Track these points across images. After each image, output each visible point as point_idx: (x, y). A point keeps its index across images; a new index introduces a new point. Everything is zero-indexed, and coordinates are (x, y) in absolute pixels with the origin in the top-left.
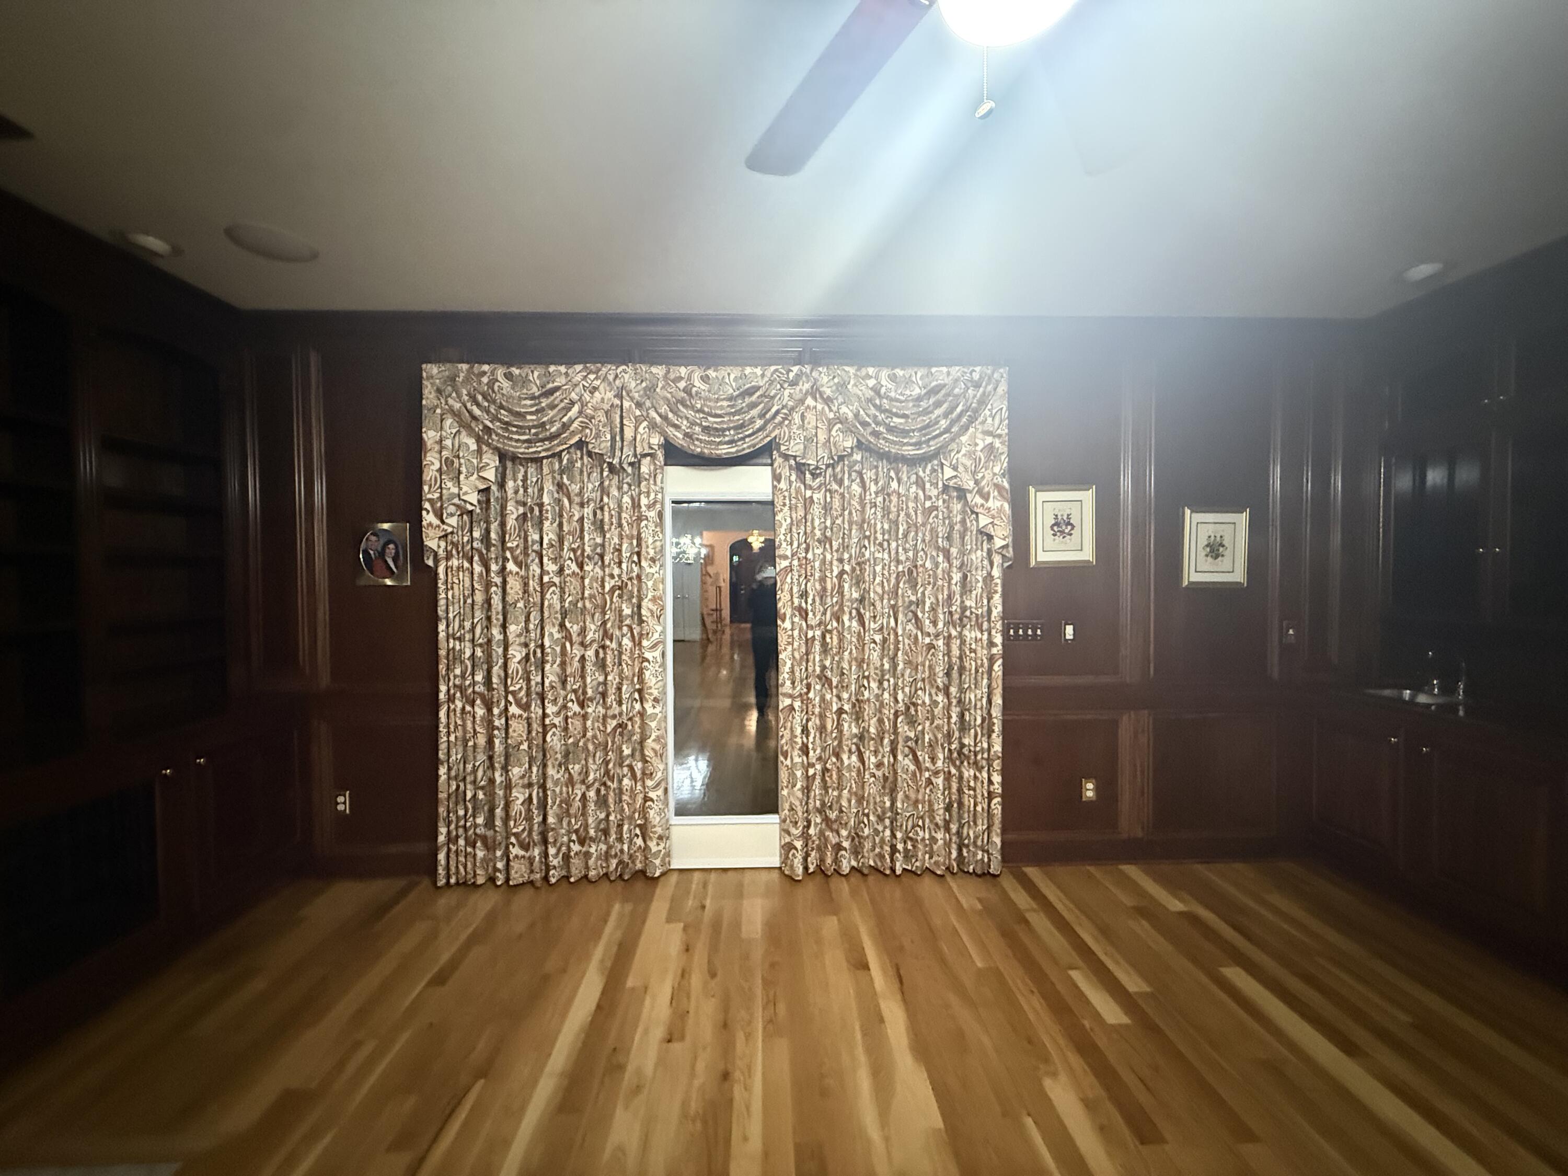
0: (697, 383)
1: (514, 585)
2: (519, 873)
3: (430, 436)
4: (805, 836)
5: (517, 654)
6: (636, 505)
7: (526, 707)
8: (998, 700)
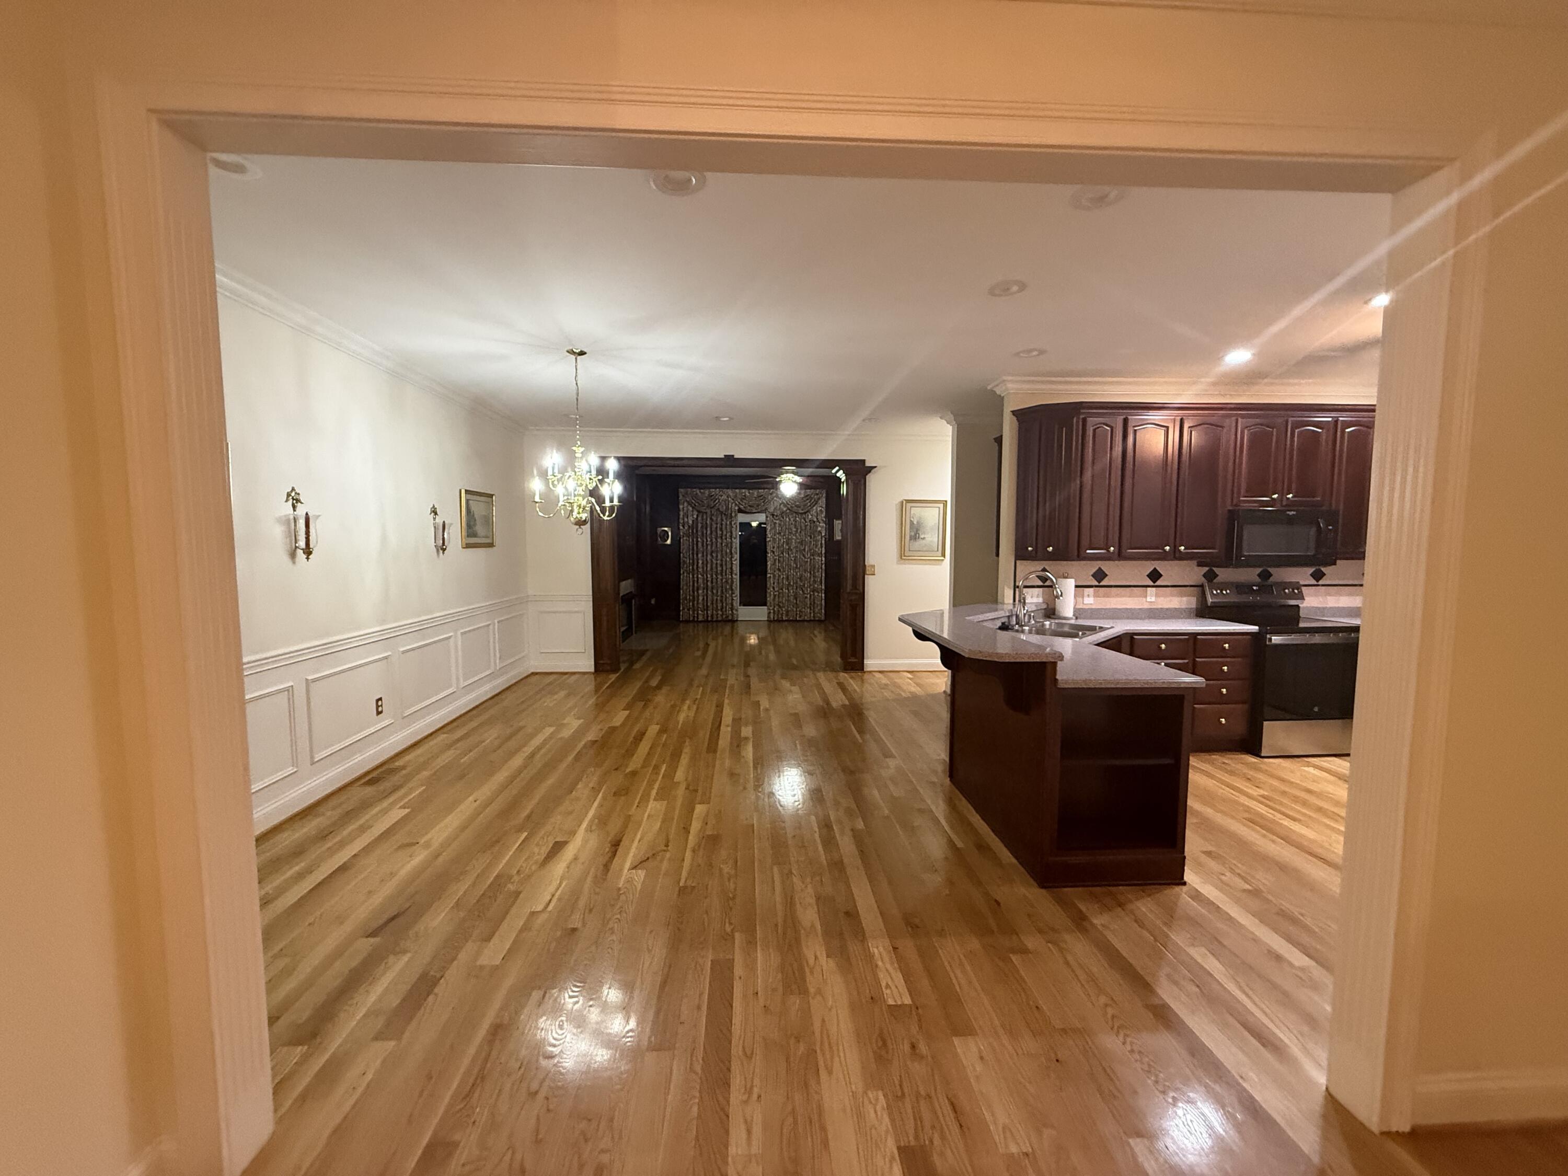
0: (747, 494)
1: (700, 544)
2: (701, 618)
3: (681, 507)
4: (773, 609)
5: (700, 562)
6: (731, 523)
7: (703, 576)
8: (823, 575)
